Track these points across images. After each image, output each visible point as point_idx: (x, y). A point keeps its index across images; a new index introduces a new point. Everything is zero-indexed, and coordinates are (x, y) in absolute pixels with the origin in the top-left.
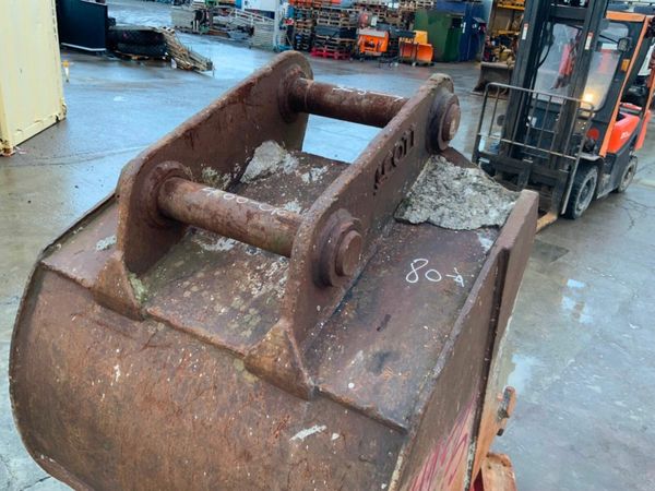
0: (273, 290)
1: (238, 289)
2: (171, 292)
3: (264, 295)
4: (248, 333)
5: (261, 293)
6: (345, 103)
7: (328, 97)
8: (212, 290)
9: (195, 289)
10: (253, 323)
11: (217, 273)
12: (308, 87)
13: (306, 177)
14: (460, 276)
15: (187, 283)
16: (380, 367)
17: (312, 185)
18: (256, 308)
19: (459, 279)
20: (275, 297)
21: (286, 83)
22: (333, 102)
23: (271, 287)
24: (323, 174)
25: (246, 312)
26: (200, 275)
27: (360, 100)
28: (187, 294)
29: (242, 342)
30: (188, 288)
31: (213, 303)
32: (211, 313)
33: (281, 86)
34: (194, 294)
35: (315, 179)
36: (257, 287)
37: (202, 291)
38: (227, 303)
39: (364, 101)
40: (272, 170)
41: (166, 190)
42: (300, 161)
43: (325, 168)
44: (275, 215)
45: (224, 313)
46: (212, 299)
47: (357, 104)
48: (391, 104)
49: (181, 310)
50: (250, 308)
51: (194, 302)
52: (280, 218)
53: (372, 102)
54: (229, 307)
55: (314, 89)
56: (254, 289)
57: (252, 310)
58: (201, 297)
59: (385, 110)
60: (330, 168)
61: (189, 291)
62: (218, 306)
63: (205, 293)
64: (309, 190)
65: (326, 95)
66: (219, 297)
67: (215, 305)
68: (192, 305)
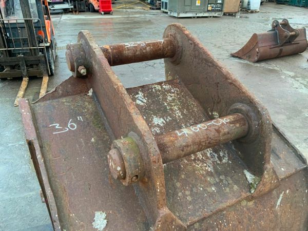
0: (213, 162)
1: (203, 175)
3: (214, 167)
4: (236, 187)
5: (212, 168)
6: (137, 53)
7: (126, 53)
8: (194, 186)
9: (188, 193)
10: (230, 182)
11: (183, 176)
15: (180, 194)
16: (278, 156)
17: (148, 104)
18: (220, 175)
20: (218, 164)
22: (130, 54)
23: (210, 162)
24: (144, 97)
25: (221, 180)
26: (178, 185)
27: (145, 49)
28: (189, 198)
29: (240, 193)
30: (185, 196)
31: (205, 190)
32: (211, 195)
34: (191, 195)
36: (206, 166)
37: (192, 191)
38: (210, 185)
39: (148, 48)
43: (140, 93)
44: (227, 123)
45: (216, 189)
46: (201, 189)
47: (144, 51)
48: (162, 46)
49: (200, 208)
50: (219, 177)
51: (199, 198)
52: (230, 123)
53: (152, 48)
54: (212, 185)
55: (115, 51)
56: (207, 168)
57: (221, 177)
58: (197, 193)
59: (160, 49)
60: (142, 91)
61: (187, 196)
62: (209, 189)
63: (195, 190)
64: (152, 108)
65: (124, 52)
66: (202, 186)
67: (207, 190)
68: (199, 200)
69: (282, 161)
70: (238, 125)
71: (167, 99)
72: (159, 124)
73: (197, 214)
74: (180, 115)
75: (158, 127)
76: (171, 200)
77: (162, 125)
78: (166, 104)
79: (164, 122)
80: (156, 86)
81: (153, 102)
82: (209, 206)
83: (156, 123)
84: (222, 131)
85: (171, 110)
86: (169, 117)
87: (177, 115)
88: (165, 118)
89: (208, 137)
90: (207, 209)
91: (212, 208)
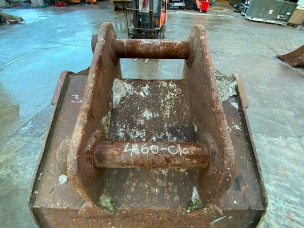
1: (155, 175)
2: (123, 192)
3: (169, 172)
4: (177, 198)
5: (167, 172)
6: (150, 51)
7: (139, 49)
8: (143, 181)
9: (134, 184)
10: (175, 191)
12: (125, 45)
13: (141, 94)
14: (237, 126)
15: (128, 183)
16: (239, 186)
17: (148, 98)
19: (237, 127)
20: (174, 171)
21: (112, 45)
22: (143, 51)
24: (149, 90)
25: (168, 186)
26: (131, 174)
27: (158, 48)
28: (132, 189)
29: (178, 204)
30: (130, 185)
31: (149, 188)
32: (152, 195)
33: (111, 48)
34: (136, 188)
35: (147, 94)
37: (138, 184)
38: (156, 186)
39: (161, 48)
40: (124, 95)
41: (99, 160)
42: (132, 85)
43: (147, 85)
44: (183, 155)
45: (158, 192)
46: (147, 186)
47: (157, 50)
48: (176, 47)
49: (136, 200)
50: (168, 182)
51: (139, 193)
52: (187, 156)
53: (165, 48)
54: (158, 187)
55: (129, 46)
56: (162, 171)
57: (169, 184)
58: (140, 188)
59: (173, 51)
60: (149, 85)
61: (132, 187)
62: (153, 189)
63: (141, 184)
64: (149, 101)
65: (138, 48)
66: (149, 184)
67: (150, 189)
68: (140, 194)
69: (240, 194)
70: (195, 161)
71: (166, 96)
72: (147, 117)
73: (131, 205)
74: (168, 114)
75: (144, 120)
76: (118, 184)
77: (148, 119)
78: (162, 101)
79: (152, 116)
80: (163, 83)
81: (153, 96)
82: (144, 203)
83: (145, 116)
84: (173, 161)
85: (164, 108)
86: (158, 114)
87: (166, 114)
88: (154, 114)
89: (153, 163)
90: (141, 205)
91: (145, 206)
